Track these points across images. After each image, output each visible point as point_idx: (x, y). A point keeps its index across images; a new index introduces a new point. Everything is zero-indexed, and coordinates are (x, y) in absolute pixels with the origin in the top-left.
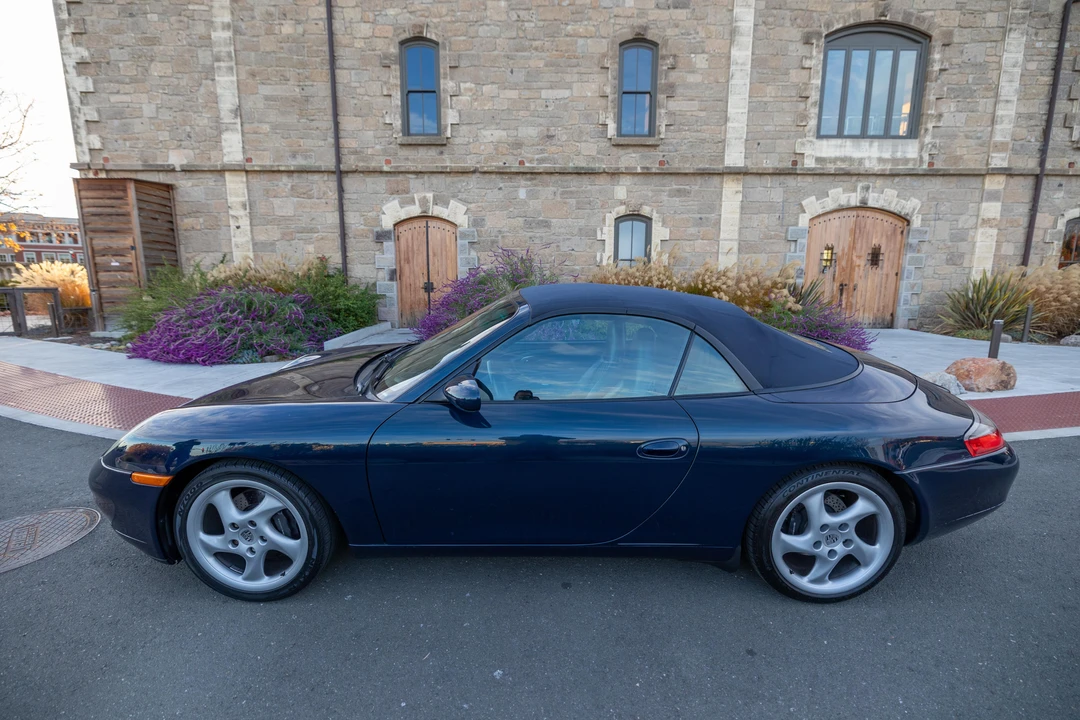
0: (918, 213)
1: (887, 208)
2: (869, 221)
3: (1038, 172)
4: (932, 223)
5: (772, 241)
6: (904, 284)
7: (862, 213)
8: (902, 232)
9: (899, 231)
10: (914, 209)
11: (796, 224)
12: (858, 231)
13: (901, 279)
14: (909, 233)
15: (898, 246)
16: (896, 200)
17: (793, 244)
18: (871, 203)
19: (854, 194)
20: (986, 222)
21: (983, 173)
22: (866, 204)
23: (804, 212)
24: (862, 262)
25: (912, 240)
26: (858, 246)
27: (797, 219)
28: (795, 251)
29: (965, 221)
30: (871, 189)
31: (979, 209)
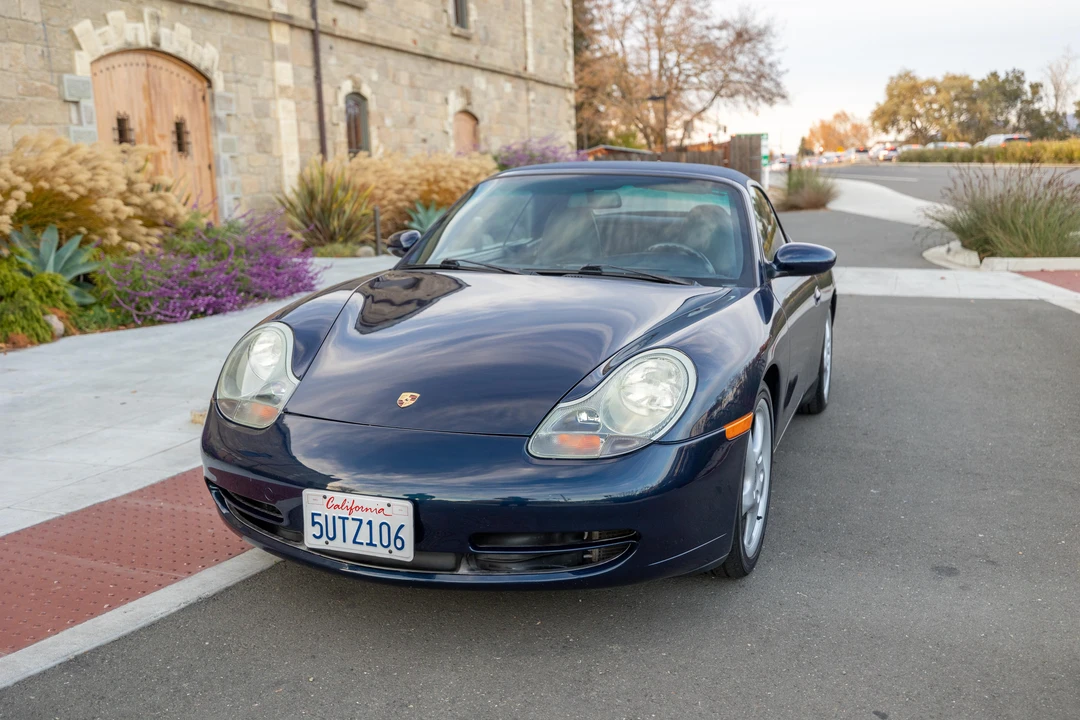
0: (218, 69)
1: (183, 55)
2: (164, 75)
3: (313, 26)
4: (233, 85)
5: (39, 99)
6: (223, 183)
7: (154, 60)
8: (204, 98)
9: (200, 94)
10: (213, 62)
11: (71, 70)
12: (153, 92)
13: (218, 174)
14: (213, 100)
15: (203, 121)
16: (191, 44)
17: (73, 108)
18: (165, 46)
19: (140, 25)
20: (283, 89)
21: (269, 17)
22: (158, 44)
23: (79, 47)
24: (168, 144)
25: (221, 113)
26: (158, 117)
27: (71, 59)
28: (80, 123)
29: (265, 90)
30: (162, 22)
31: (273, 72)
